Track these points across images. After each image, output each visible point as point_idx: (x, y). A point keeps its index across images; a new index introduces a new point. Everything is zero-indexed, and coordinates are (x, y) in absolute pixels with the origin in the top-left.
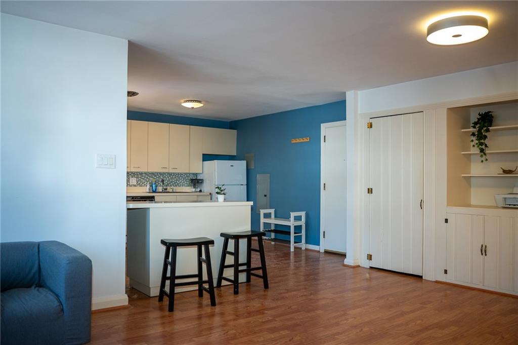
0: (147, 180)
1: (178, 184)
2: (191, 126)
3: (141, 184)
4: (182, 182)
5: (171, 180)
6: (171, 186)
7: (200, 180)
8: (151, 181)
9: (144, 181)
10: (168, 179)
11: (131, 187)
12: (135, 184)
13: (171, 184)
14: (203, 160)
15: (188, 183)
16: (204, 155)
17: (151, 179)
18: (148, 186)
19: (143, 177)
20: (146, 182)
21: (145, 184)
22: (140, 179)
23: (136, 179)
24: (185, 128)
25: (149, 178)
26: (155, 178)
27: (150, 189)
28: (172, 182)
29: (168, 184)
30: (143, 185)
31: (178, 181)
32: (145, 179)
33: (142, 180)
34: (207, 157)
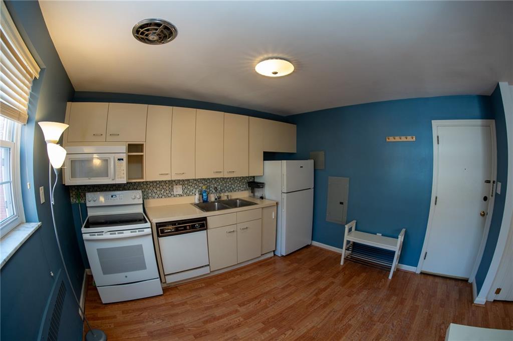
0: (196, 187)
1: (233, 189)
2: (251, 117)
3: (188, 192)
4: (238, 185)
5: (225, 185)
6: (225, 192)
7: (261, 183)
8: (200, 188)
9: (192, 189)
10: (221, 184)
11: (175, 198)
12: (181, 193)
13: (225, 189)
14: (264, 160)
15: (244, 186)
16: (265, 153)
17: (200, 185)
18: (197, 196)
19: (191, 184)
20: (194, 190)
21: (193, 192)
22: (186, 186)
23: (181, 186)
24: (244, 118)
25: (198, 183)
26: (206, 183)
27: (199, 200)
28: (226, 187)
29: (221, 191)
30: (191, 193)
31: (233, 186)
32: (193, 185)
33: (189, 187)
34: (269, 156)
